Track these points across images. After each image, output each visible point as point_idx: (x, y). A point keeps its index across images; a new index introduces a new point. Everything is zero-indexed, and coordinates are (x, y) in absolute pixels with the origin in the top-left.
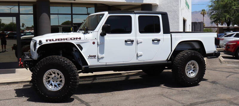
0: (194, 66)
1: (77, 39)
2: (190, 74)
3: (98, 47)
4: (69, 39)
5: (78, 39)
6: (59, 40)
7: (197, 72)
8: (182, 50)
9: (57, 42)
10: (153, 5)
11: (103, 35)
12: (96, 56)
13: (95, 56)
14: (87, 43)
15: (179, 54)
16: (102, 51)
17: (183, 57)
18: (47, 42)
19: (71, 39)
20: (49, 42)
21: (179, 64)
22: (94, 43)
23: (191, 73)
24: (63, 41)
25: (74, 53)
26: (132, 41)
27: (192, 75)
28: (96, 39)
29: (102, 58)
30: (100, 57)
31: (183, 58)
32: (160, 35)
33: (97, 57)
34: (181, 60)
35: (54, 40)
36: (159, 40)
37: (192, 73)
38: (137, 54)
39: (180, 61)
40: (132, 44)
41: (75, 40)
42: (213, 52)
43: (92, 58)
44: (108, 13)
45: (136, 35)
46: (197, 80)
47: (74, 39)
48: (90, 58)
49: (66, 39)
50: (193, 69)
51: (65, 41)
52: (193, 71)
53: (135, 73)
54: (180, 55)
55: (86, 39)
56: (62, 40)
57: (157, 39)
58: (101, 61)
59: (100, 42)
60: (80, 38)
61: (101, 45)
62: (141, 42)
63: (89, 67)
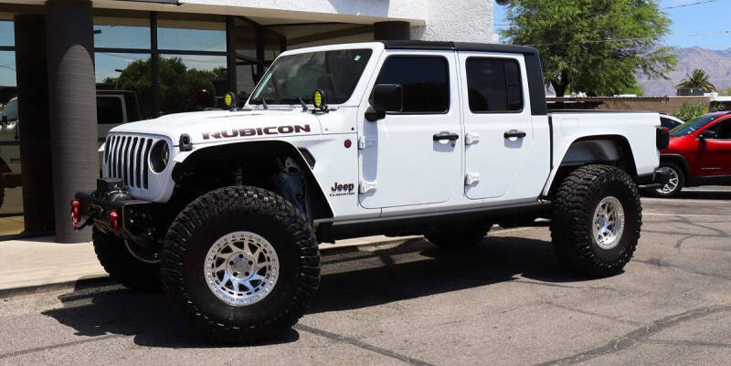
0: (610, 215)
1: (298, 128)
2: (600, 237)
3: (361, 157)
4: (276, 130)
5: (302, 132)
6: (243, 134)
7: (621, 231)
8: (579, 164)
9: (239, 139)
10: (412, 25)
11: (372, 117)
12: (353, 185)
13: (350, 187)
14: (330, 143)
15: (572, 178)
16: (370, 169)
17: (587, 185)
18: (206, 141)
19: (281, 130)
20: (213, 142)
21: (577, 208)
22: (348, 144)
23: (603, 235)
24: (256, 138)
25: (285, 176)
26: (453, 138)
27: (606, 242)
28: (353, 129)
29: (372, 192)
30: (366, 190)
31: (586, 188)
32: (524, 120)
33: (355, 190)
34: (582, 195)
35: (230, 133)
36: (521, 135)
37: (605, 234)
38: (466, 179)
39: (580, 199)
40: (453, 145)
41: (294, 133)
42: (652, 171)
43: (343, 192)
44: (386, 48)
45: (462, 121)
46: (622, 257)
47: (291, 130)
48: (337, 192)
49: (267, 131)
50: (607, 223)
51: (265, 137)
52: (609, 228)
53: (398, 244)
54: (577, 179)
55: (325, 132)
56: (253, 133)
57: (516, 131)
58: (367, 201)
59: (367, 142)
60: (307, 129)
61: (368, 151)
62: (475, 139)
63: (334, 224)
